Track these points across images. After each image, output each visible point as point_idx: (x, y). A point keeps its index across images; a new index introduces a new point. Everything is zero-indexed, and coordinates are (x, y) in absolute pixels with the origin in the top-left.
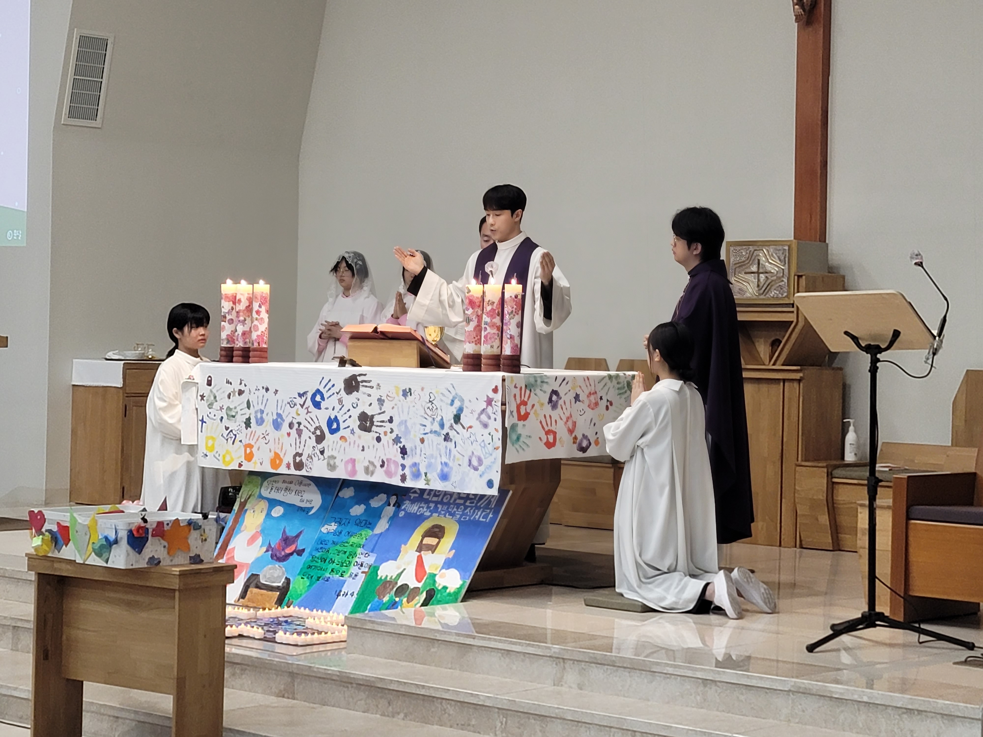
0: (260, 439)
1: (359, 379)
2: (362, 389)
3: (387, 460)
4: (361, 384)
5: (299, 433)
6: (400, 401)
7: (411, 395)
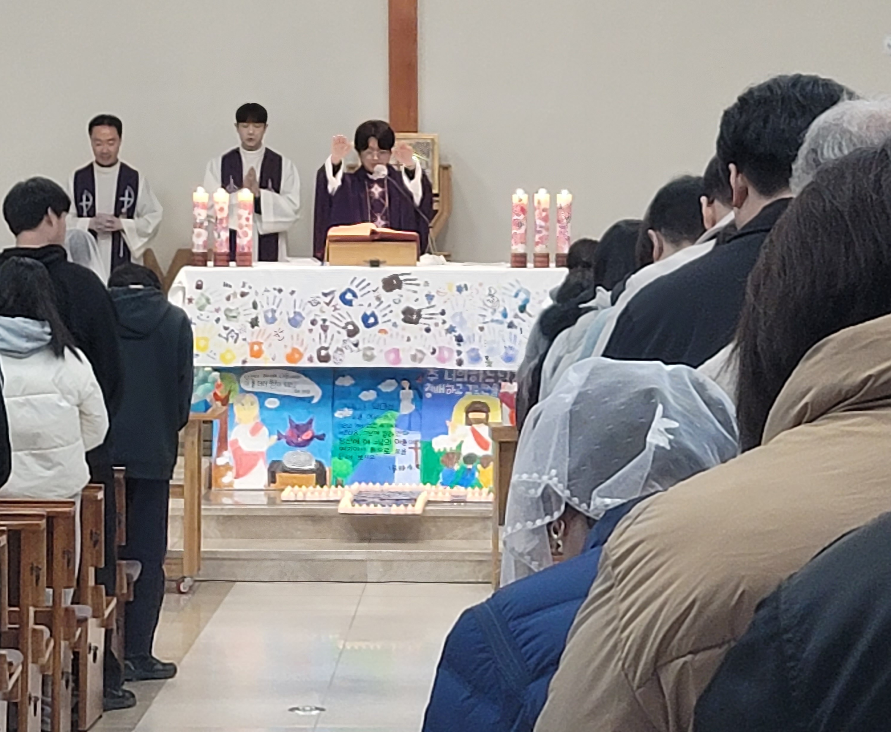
0: (272, 337)
1: (401, 278)
2: (404, 286)
3: (440, 348)
4: (404, 282)
5: (325, 329)
6: (453, 296)
7: (467, 289)
